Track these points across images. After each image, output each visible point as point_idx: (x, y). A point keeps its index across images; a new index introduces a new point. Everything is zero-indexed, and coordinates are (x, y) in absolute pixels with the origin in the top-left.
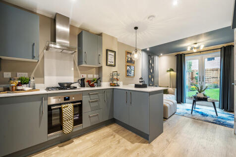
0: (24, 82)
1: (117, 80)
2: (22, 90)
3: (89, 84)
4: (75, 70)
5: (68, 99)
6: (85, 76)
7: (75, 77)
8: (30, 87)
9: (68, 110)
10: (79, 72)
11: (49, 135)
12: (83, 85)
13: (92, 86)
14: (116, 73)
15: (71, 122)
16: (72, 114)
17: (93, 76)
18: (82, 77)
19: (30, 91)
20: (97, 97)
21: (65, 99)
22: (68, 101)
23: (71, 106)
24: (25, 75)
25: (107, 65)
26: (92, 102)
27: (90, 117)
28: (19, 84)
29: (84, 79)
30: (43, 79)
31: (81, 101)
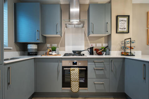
0: (54, 50)
1: (131, 48)
2: (51, 54)
3: (97, 52)
4: (86, 40)
5: (76, 64)
6: (94, 45)
7: (85, 46)
8: (55, 53)
9: (75, 73)
10: (89, 41)
11: (63, 88)
12: (91, 53)
13: (100, 54)
14: (129, 40)
15: (77, 83)
16: (77, 77)
17: (102, 45)
18: (91, 46)
19: (55, 55)
20: (103, 66)
21: (74, 63)
22: (75, 65)
23: (77, 70)
24: (55, 45)
25: (117, 32)
26: (97, 70)
27: (95, 84)
28: (50, 51)
29: (93, 48)
30: (64, 48)
31: (86, 67)
